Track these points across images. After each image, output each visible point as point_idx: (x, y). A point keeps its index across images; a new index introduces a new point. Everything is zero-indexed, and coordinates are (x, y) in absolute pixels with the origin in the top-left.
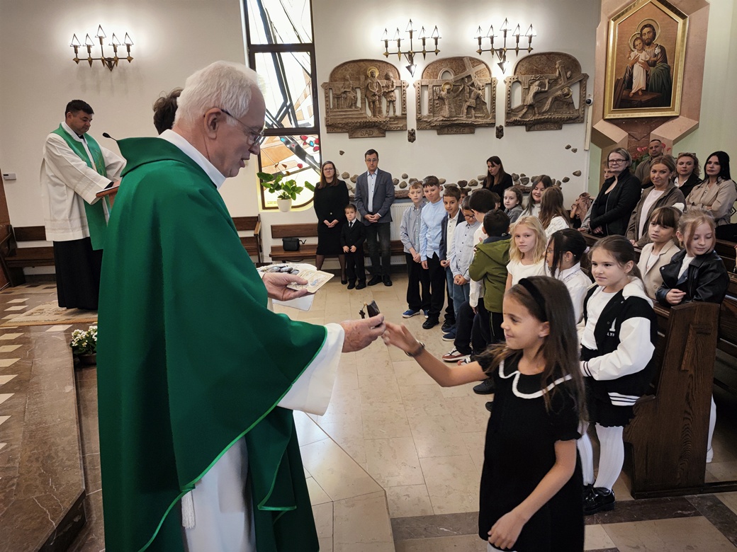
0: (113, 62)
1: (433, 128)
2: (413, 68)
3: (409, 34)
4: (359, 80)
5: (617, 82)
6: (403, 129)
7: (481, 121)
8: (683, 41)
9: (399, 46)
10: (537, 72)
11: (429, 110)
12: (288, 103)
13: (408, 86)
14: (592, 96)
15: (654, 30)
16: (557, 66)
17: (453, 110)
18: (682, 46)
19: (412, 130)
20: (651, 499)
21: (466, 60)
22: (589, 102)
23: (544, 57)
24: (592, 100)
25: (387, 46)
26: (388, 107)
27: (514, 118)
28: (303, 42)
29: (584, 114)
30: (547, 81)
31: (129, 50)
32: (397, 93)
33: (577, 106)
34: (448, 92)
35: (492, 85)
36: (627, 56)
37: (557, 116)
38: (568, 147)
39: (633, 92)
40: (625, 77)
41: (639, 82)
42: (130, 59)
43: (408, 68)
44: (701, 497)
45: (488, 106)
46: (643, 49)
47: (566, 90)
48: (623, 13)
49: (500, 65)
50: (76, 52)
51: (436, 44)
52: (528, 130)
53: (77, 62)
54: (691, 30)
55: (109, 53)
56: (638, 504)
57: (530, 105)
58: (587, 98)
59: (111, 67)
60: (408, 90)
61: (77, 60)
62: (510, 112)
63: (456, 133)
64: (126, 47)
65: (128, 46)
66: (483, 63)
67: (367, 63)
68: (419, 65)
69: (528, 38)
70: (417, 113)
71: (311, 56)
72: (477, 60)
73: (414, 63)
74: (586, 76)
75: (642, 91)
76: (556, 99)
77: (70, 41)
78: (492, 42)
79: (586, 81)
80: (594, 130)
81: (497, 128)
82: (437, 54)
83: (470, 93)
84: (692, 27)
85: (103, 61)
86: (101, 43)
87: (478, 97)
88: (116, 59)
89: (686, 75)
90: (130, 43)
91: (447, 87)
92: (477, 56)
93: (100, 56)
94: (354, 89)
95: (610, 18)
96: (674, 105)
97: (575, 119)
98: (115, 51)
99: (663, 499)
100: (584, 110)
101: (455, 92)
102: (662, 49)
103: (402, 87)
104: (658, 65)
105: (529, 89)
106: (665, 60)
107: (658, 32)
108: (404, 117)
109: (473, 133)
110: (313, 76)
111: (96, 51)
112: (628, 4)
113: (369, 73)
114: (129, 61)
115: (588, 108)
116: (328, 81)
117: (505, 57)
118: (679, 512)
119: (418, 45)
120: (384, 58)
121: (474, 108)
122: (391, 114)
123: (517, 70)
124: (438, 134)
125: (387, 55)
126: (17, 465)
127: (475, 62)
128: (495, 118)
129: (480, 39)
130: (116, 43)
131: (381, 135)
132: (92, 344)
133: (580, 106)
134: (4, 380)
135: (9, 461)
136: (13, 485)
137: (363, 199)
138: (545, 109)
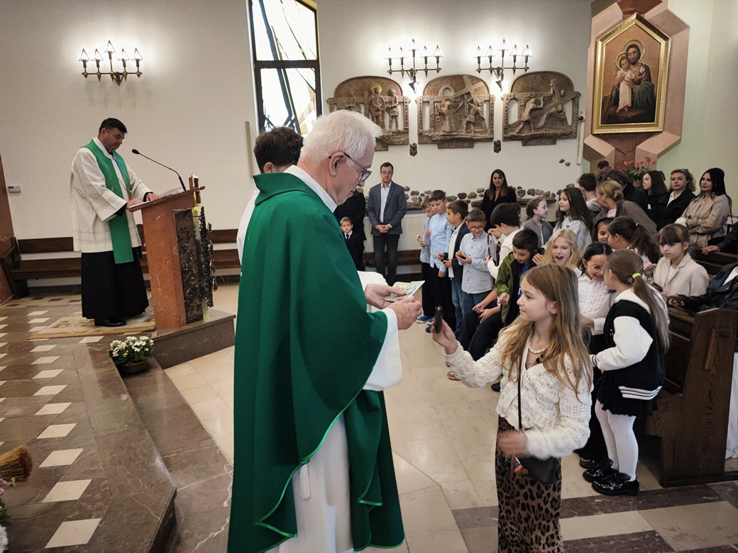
0: (121, 76)
1: (434, 142)
2: (415, 85)
3: (412, 52)
4: (363, 95)
5: (605, 99)
6: (405, 143)
7: (480, 136)
8: (665, 61)
9: (402, 64)
10: (532, 89)
11: (430, 125)
12: (293, 118)
13: (410, 102)
14: (584, 113)
15: (639, 50)
16: (551, 85)
17: (454, 125)
18: (665, 66)
19: (414, 144)
20: (678, 488)
21: (467, 80)
22: (581, 119)
23: (539, 76)
24: (584, 117)
25: (390, 64)
26: (391, 121)
27: (511, 134)
28: (308, 59)
29: (576, 130)
30: (542, 98)
31: (138, 66)
32: (399, 109)
33: (570, 122)
34: (449, 108)
35: (490, 101)
36: (614, 74)
37: (551, 132)
38: (562, 161)
39: (619, 108)
40: (612, 94)
41: (625, 99)
42: (139, 74)
43: (411, 85)
44: (723, 485)
45: (487, 122)
46: (628, 68)
47: (560, 108)
48: (610, 34)
49: (498, 83)
50: (85, 66)
51: (438, 62)
52: (524, 145)
53: (86, 76)
54: (673, 54)
55: (119, 68)
56: (667, 492)
57: (526, 121)
58: (580, 115)
59: (119, 81)
60: (410, 106)
61: (86, 75)
62: (507, 127)
63: (456, 147)
64: (135, 62)
65: (138, 61)
66: (482, 80)
67: (370, 80)
68: (421, 82)
69: (524, 59)
70: (419, 127)
71: (315, 72)
72: (476, 77)
73: (417, 80)
74: (579, 94)
75: (628, 107)
76: (550, 116)
77: (80, 56)
78: (491, 62)
79: (578, 98)
80: (585, 146)
81: (495, 143)
82: (438, 72)
83: (469, 109)
84: (674, 47)
85: (112, 75)
86: (110, 58)
87: (477, 113)
88: (125, 74)
89: (669, 93)
90: (140, 58)
91: (448, 103)
92: (477, 74)
93: (109, 71)
94: (358, 105)
95: (597, 38)
97: (568, 135)
98: (125, 66)
99: (688, 487)
100: (577, 127)
101: (455, 108)
102: (647, 68)
103: (404, 103)
104: (642, 83)
105: (525, 106)
106: (649, 79)
107: (643, 52)
108: (406, 131)
109: (472, 147)
110: (318, 91)
111: (105, 66)
112: (614, 26)
113: (372, 89)
114: (139, 76)
115: (580, 125)
116: (332, 96)
117: (502, 75)
119: (420, 64)
120: (388, 76)
121: (474, 124)
122: (394, 128)
123: (514, 88)
124: (439, 148)
125: (390, 72)
126: (101, 468)
127: (475, 80)
128: (493, 133)
129: (479, 58)
130: (125, 58)
131: (384, 149)
132: (132, 354)
133: (573, 123)
134: (56, 390)
135: (92, 465)
136: (105, 486)
137: (376, 210)
138: (540, 125)
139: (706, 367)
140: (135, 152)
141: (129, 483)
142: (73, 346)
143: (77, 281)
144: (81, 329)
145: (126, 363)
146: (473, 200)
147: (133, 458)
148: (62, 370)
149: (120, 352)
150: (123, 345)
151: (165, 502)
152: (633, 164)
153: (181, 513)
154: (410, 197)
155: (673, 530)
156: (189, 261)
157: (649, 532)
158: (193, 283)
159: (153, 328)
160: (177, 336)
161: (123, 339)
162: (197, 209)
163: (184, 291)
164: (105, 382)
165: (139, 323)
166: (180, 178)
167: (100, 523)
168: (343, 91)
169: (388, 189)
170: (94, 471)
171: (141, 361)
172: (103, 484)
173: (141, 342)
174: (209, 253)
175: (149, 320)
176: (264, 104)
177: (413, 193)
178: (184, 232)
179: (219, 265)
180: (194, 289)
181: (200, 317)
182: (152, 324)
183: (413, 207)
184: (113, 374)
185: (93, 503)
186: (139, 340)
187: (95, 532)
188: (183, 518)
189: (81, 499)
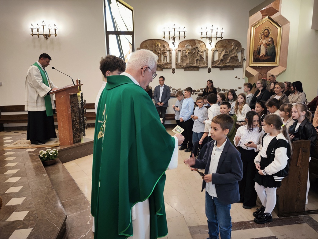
0: (48, 36)
1: (182, 68)
2: (175, 43)
3: (174, 29)
4: (152, 47)
5: (254, 51)
6: (170, 68)
7: (202, 66)
8: (280, 36)
9: (169, 34)
10: (224, 47)
11: (181, 60)
12: (122, 56)
13: (172, 50)
14: (246, 57)
15: (269, 31)
16: (232, 45)
17: (191, 61)
18: (280, 38)
19: (174, 68)
20: (285, 217)
21: (196, 41)
22: (245, 59)
23: (227, 41)
24: (246, 59)
25: (164, 34)
26: (164, 58)
27: (215, 65)
28: (129, 31)
29: (242, 64)
30: (228, 50)
31: (55, 32)
32: (168, 53)
33: (240, 61)
34: (189, 54)
35: (206, 51)
36: (258, 41)
37: (232, 65)
38: (236, 77)
39: (261, 55)
40: (257, 50)
41: (263, 52)
42: (56, 35)
43: (173, 43)
44: (304, 216)
45: (205, 60)
46: (264, 39)
47: (236, 55)
48: (257, 24)
49: (210, 43)
50: (32, 31)
51: (184, 34)
52: (221, 70)
53: (32, 36)
54: (283, 33)
55: (47, 32)
56: (281, 219)
57: (222, 60)
58: (244, 58)
59: (47, 38)
60: (172, 52)
61: (32, 35)
62: (213, 62)
63: (192, 70)
64: (54, 30)
65: (55, 30)
66: (203, 42)
67: (156, 40)
68: (177, 42)
69: (221, 33)
70: (176, 61)
71: (132, 37)
73: (175, 41)
74: (243, 49)
75: (264, 55)
76: (232, 58)
77: (30, 27)
78: (207, 34)
79: (243, 51)
80: (246, 71)
81: (208, 69)
82: (184, 38)
83: (198, 54)
84: (284, 31)
85: (44, 35)
86: (43, 28)
87: (201, 56)
88: (50, 35)
89: (281, 50)
90: (56, 28)
91: (188, 51)
92: (201, 40)
93: (43, 33)
95: (252, 26)
96: (276, 62)
97: (239, 66)
98: (50, 32)
99: (290, 217)
101: (191, 54)
102: (272, 39)
103: (170, 51)
104: (270, 45)
105: (221, 53)
106: (273, 43)
107: (271, 32)
108: (170, 63)
109: (198, 70)
110: (133, 45)
111: (41, 31)
112: (259, 21)
113: (156, 44)
114: (56, 36)
115: (244, 62)
116: (139, 47)
117: (212, 40)
118: (297, 222)
119: (177, 34)
120: (163, 39)
121: (199, 60)
122: (165, 62)
123: (217, 46)
124: (184, 70)
125: (164, 37)
126: (34, 206)
127: (200, 42)
128: (207, 65)
129: (202, 33)
130: (50, 28)
131: (161, 70)
132: (49, 156)
133: (241, 61)
134: (15, 171)
135: (30, 204)
136: (35, 214)
137: (157, 96)
138: (227, 62)
139: (298, 165)
140: (53, 68)
141: (46, 212)
142: (23, 152)
143: (26, 124)
144: (26, 145)
145: (46, 160)
146: (198, 93)
147: (48, 202)
148: (18, 163)
149: (44, 155)
150: (45, 152)
151: (61, 222)
152: (266, 79)
153: (69, 227)
154: (172, 91)
155: (283, 236)
156: (75, 116)
157: (273, 236)
158: (77, 126)
159: (58, 145)
160: (69, 149)
161: (45, 150)
162: (79, 94)
163: (73, 129)
164: (37, 169)
165: (53, 143)
166: (72, 80)
167: (32, 230)
168: (144, 45)
169: (163, 88)
170: (30, 207)
171: (53, 159)
172: (34, 213)
173: (53, 151)
174: (84, 113)
175: (57, 142)
176: (110, 50)
177: (173, 89)
178: (73, 103)
179: (88, 119)
180: (77, 128)
181: (80, 141)
182: (58, 143)
183: (173, 95)
184: (40, 165)
185: (29, 222)
186: (52, 150)
187: (30, 234)
188: (69, 229)
189: (24, 220)
